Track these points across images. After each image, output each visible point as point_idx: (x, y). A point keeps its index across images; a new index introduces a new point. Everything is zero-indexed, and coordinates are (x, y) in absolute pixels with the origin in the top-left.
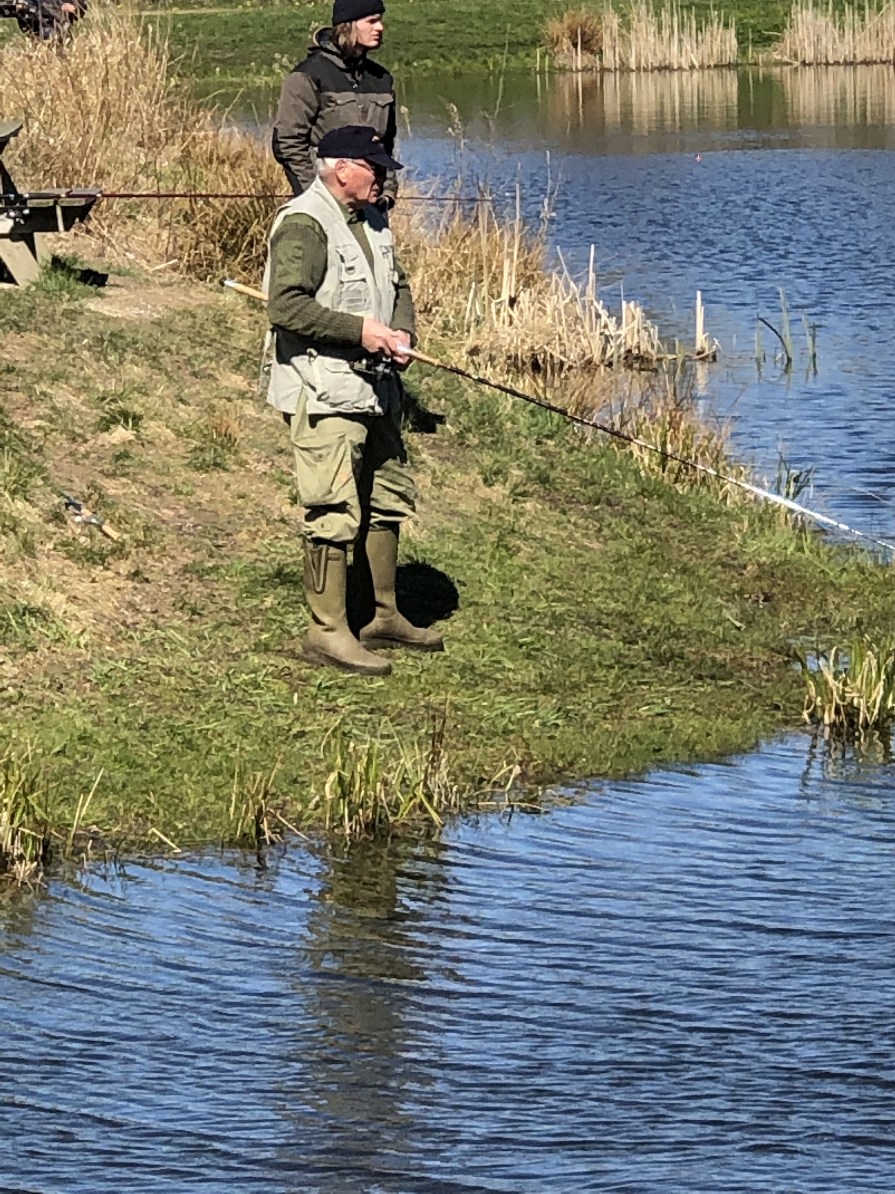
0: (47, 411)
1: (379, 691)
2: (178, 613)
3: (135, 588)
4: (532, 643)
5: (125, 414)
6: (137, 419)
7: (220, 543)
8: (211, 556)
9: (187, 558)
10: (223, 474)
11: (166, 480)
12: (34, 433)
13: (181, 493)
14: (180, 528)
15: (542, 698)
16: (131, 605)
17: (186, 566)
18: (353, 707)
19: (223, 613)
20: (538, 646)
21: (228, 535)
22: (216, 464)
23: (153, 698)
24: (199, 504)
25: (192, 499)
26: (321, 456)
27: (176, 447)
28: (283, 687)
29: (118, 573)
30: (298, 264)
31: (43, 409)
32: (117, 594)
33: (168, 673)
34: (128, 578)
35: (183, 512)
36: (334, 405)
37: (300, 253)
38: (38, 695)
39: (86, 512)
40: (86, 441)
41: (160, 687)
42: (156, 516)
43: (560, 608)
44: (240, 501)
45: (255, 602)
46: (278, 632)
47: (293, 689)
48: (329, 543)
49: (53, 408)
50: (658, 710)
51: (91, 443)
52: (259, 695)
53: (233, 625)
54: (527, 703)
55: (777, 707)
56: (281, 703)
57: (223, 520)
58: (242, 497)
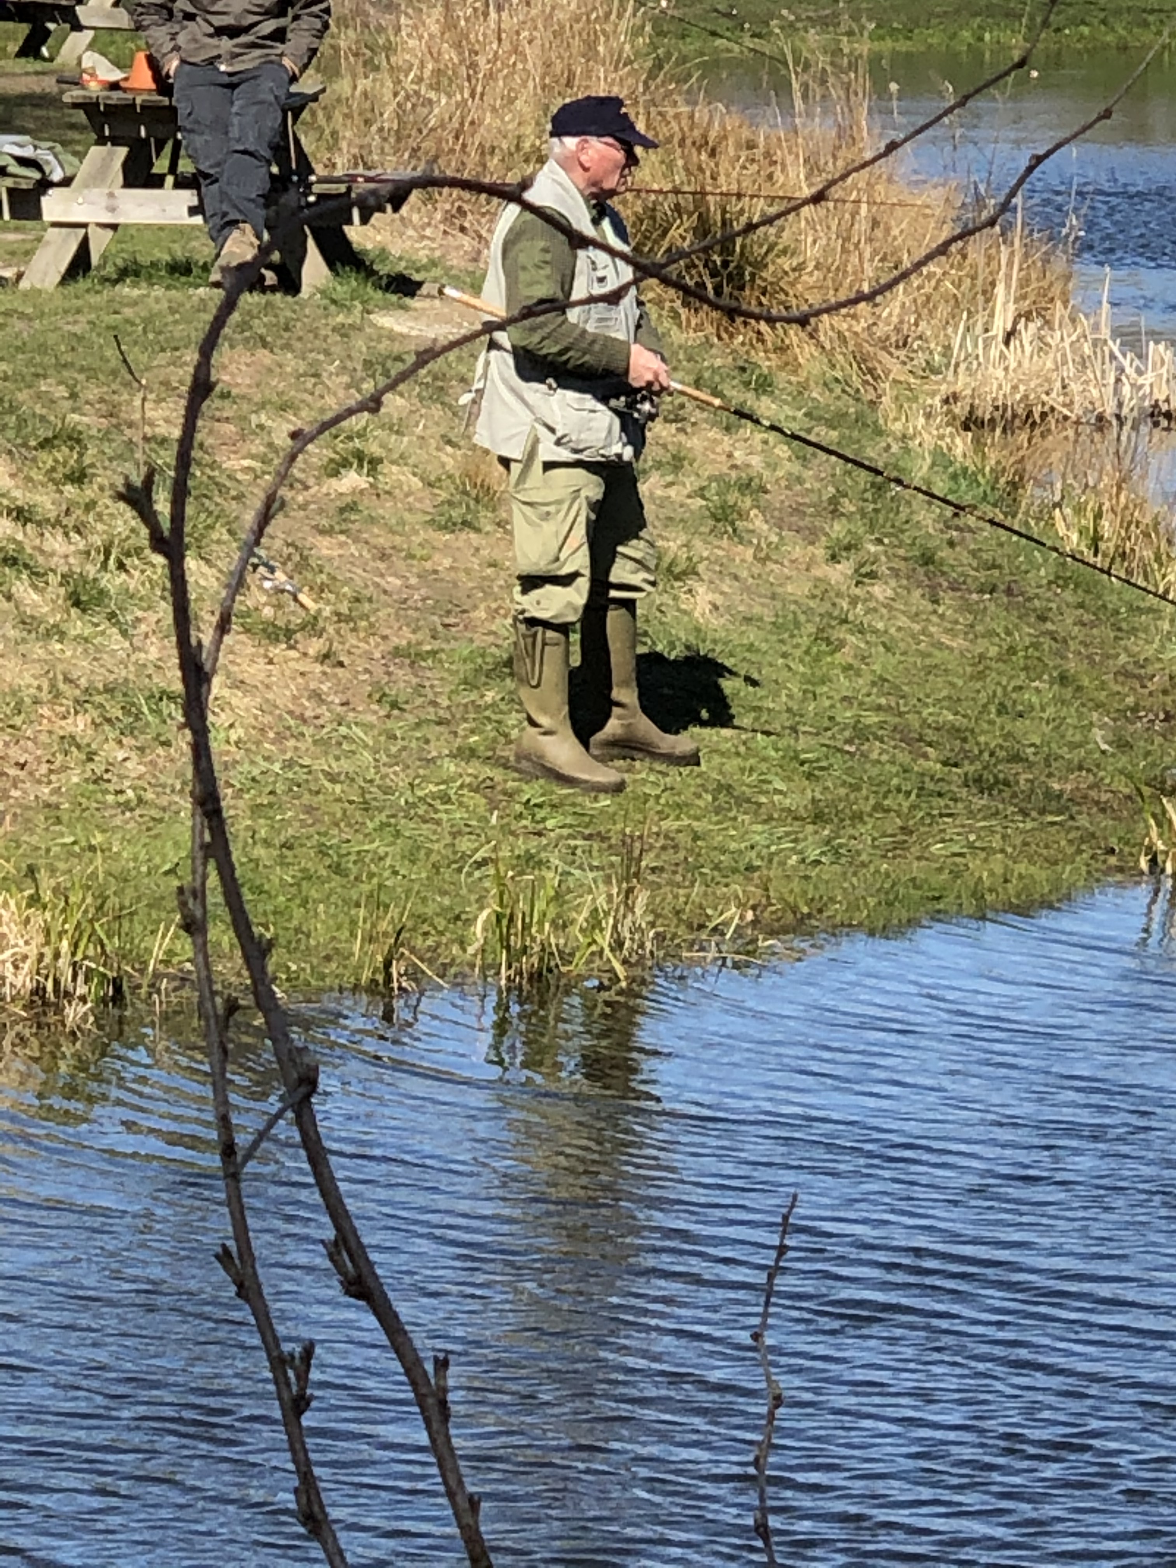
0: (262, 449)
1: (602, 811)
2: (375, 707)
3: (324, 673)
4: (818, 760)
5: (360, 456)
6: (374, 463)
7: (451, 620)
8: (434, 637)
9: (403, 638)
10: (473, 535)
11: (398, 540)
12: (240, 476)
13: (413, 557)
14: (405, 601)
15: (810, 828)
16: (317, 696)
17: (397, 648)
18: (565, 832)
19: (431, 709)
20: (824, 764)
21: (464, 611)
22: (465, 523)
23: (309, 810)
24: (436, 572)
25: (428, 565)
26: (548, 513)
27: (420, 500)
28: (478, 801)
29: (305, 654)
30: (548, 270)
31: (257, 447)
32: (300, 680)
33: (333, 778)
34: (316, 659)
35: (413, 581)
36: (576, 451)
37: (548, 257)
38: (164, 801)
39: (280, 576)
40: (307, 488)
41: (321, 797)
42: (377, 585)
43: (872, 719)
44: (489, 571)
45: (474, 696)
46: (493, 734)
47: (493, 806)
48: (546, 624)
49: (270, 445)
50: (956, 849)
51: (312, 491)
52: (447, 812)
53: (439, 723)
54: (787, 834)
55: (1112, 851)
56: (474, 823)
57: (462, 594)
58: (493, 565)
